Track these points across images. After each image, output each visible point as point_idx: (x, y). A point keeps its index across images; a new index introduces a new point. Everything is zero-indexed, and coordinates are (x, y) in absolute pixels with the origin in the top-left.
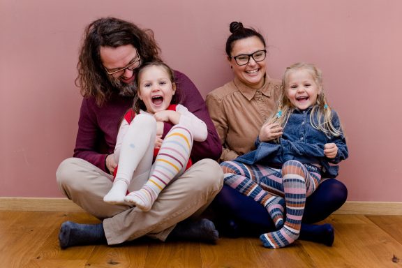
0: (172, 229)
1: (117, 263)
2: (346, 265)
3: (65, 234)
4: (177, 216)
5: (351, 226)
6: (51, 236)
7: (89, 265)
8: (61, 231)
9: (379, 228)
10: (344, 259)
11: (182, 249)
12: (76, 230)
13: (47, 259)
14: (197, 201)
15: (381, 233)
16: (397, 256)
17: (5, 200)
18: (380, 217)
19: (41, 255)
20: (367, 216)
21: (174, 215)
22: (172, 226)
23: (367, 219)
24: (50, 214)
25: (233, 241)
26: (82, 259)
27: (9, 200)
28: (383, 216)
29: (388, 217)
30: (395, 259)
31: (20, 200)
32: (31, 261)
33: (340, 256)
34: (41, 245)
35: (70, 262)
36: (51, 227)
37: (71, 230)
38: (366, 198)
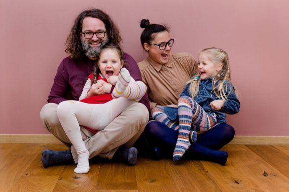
0: (116, 150)
1: (79, 178)
2: (232, 178)
3: (45, 157)
4: (119, 141)
5: (236, 152)
6: (35, 160)
7: (61, 179)
8: (43, 155)
9: (254, 153)
10: (231, 174)
11: (123, 168)
12: (53, 154)
13: (32, 175)
14: (132, 131)
15: (256, 156)
16: (267, 172)
17: (4, 136)
18: (255, 146)
19: (28, 173)
20: (246, 146)
21: (117, 140)
22: (116, 148)
23: (246, 147)
24: (34, 145)
25: (157, 162)
26: (56, 175)
27: (7, 136)
28: (257, 145)
29: (260, 146)
30: (265, 174)
31: (14, 136)
32: (22, 177)
33: (229, 172)
34: (28, 166)
35: (48, 177)
36: (35, 154)
37: (50, 154)
38: (245, 133)
